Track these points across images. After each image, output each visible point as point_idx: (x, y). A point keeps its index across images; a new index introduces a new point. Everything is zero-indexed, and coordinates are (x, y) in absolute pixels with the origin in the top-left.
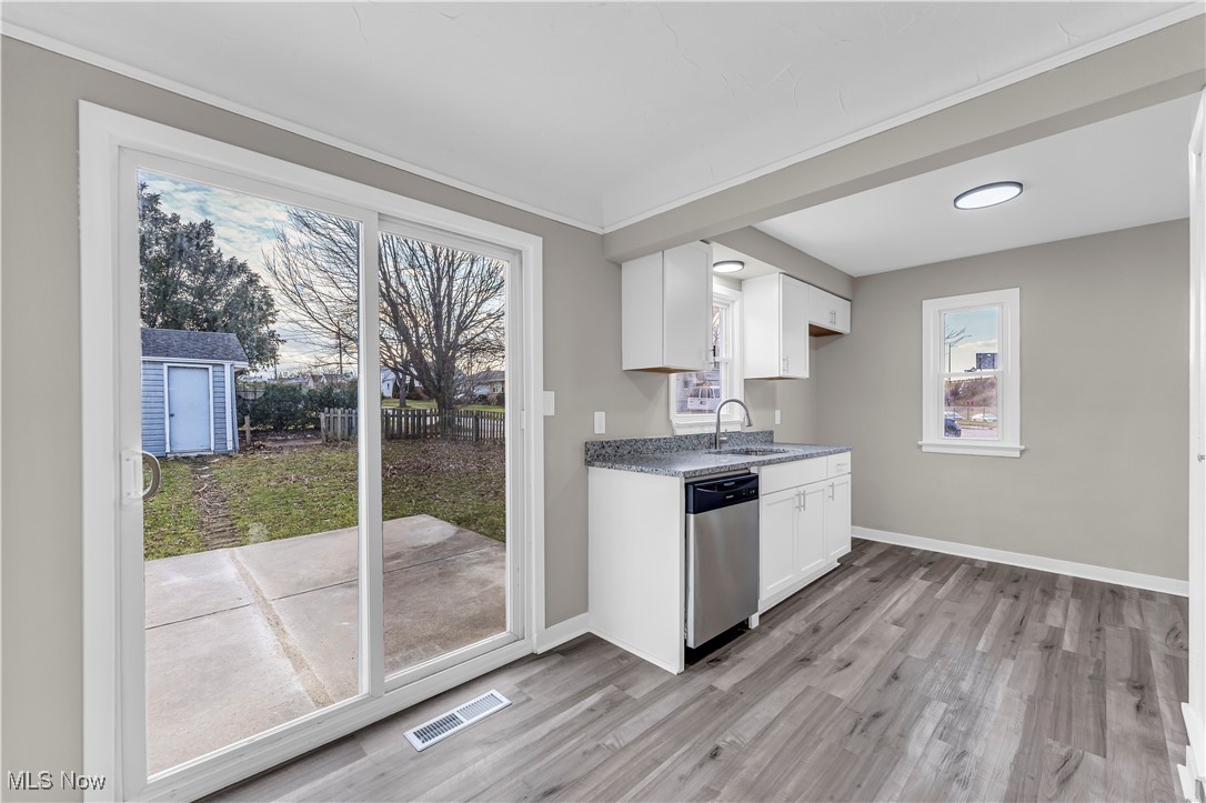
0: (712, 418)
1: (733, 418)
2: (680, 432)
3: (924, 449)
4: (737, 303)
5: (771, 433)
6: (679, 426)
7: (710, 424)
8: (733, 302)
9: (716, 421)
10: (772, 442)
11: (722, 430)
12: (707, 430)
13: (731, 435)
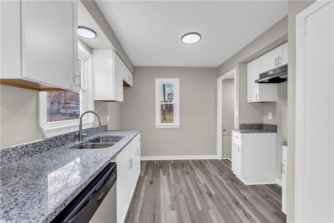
0: (76, 122)
1: (89, 121)
2: (49, 136)
3: (156, 127)
4: (90, 61)
5: (106, 126)
6: (49, 131)
7: (76, 126)
8: (88, 59)
9: (79, 124)
10: (107, 130)
11: (83, 128)
12: (72, 130)
13: (87, 131)
